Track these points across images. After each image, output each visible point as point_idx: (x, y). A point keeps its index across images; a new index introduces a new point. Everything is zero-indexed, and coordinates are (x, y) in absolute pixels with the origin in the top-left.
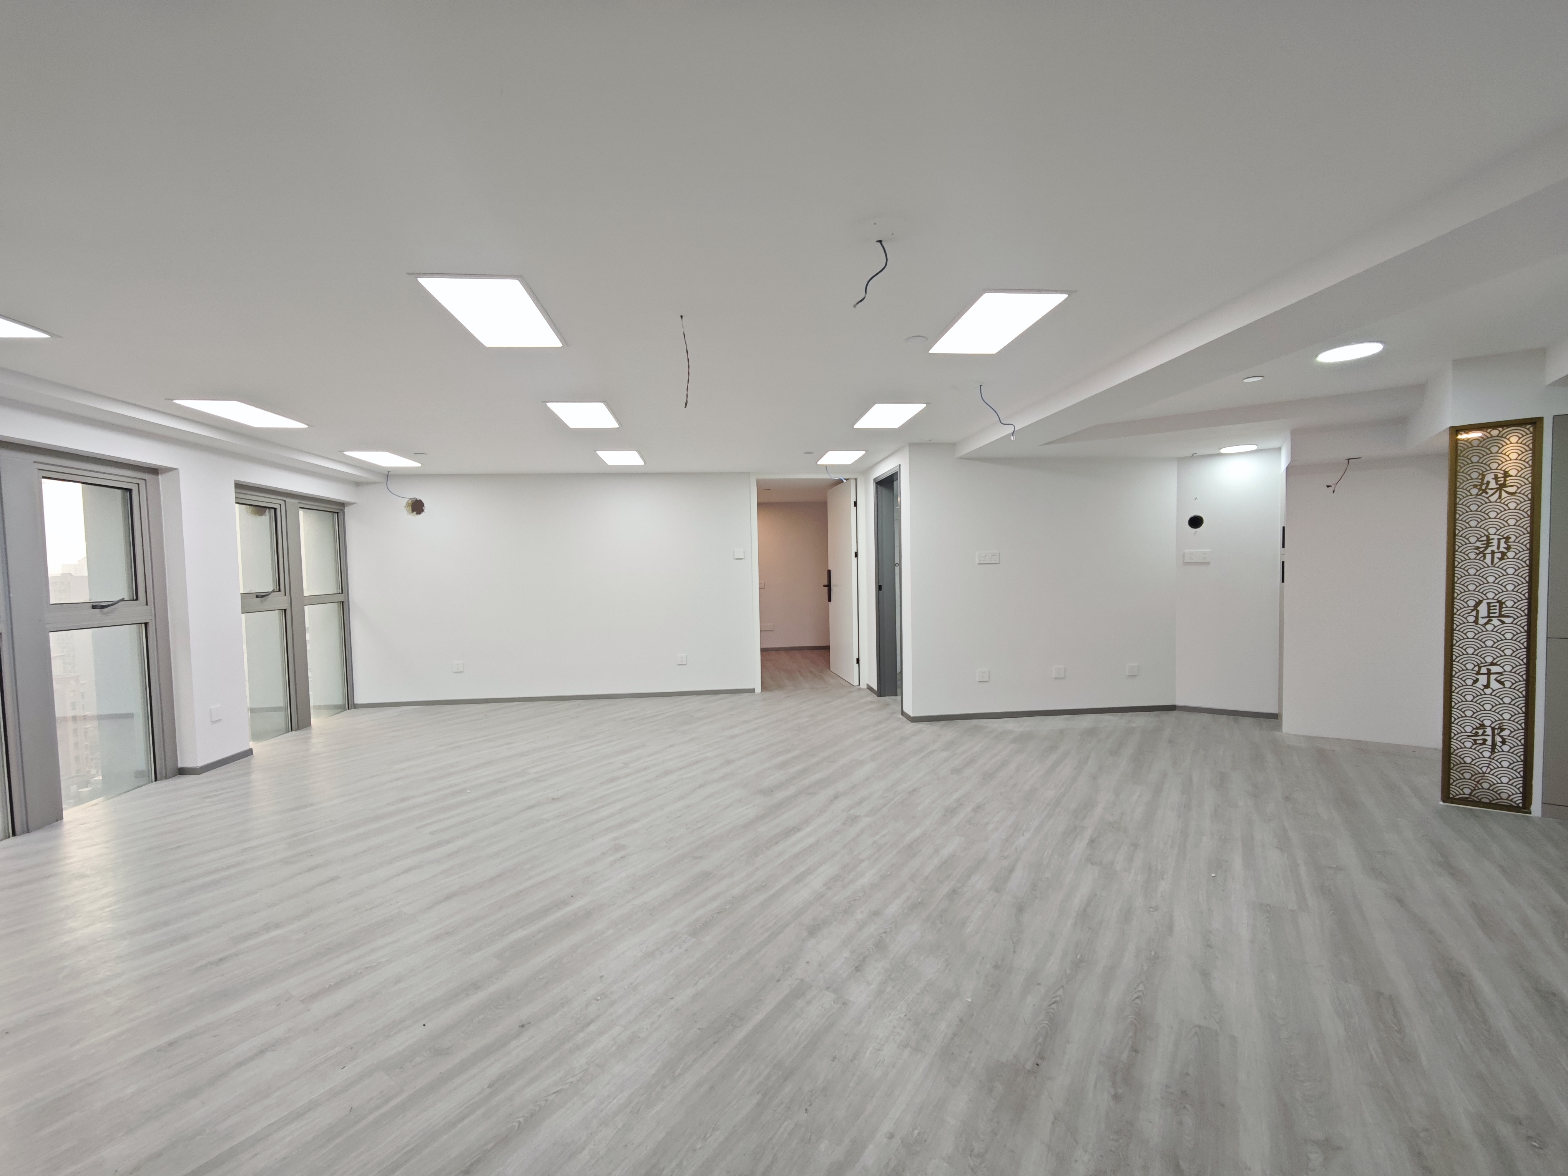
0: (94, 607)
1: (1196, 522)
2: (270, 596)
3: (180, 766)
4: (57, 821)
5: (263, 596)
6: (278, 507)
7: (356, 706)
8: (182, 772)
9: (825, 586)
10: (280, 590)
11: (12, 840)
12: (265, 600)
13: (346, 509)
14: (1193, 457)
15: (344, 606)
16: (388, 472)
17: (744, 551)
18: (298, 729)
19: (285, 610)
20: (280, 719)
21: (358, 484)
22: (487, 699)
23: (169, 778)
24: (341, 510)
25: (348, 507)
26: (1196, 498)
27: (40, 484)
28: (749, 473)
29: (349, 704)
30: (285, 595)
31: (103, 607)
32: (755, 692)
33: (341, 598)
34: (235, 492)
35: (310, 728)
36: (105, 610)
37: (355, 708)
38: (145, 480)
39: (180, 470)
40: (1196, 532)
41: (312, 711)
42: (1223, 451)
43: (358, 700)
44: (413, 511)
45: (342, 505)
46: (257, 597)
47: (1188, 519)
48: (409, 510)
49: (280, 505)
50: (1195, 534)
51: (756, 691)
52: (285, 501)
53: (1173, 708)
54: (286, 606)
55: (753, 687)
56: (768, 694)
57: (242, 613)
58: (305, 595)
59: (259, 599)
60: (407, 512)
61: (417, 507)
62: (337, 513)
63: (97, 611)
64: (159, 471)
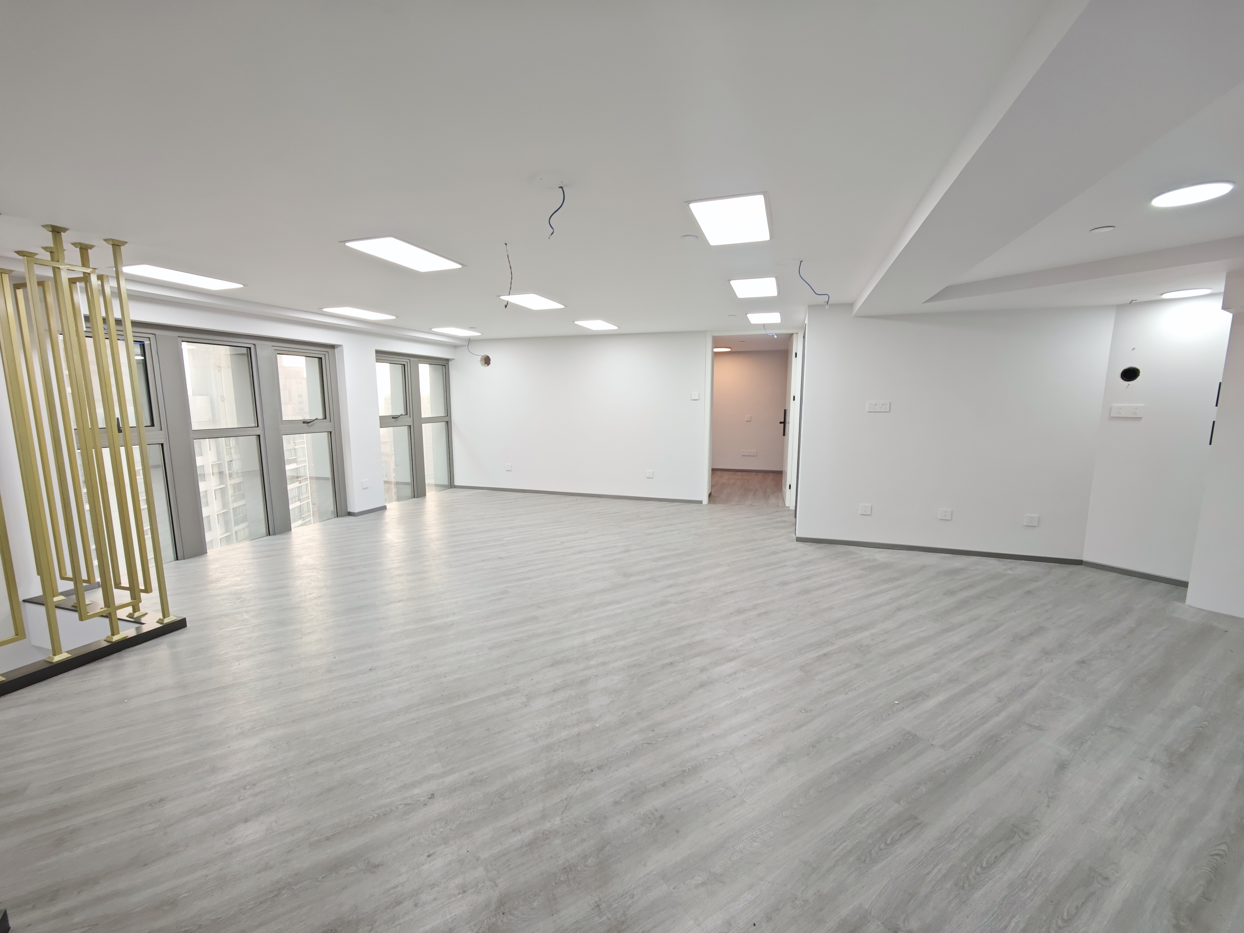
0: (304, 422)
1: (1130, 374)
2: (399, 417)
3: (349, 511)
4: (288, 531)
5: (396, 418)
6: (405, 363)
7: (455, 487)
8: (350, 514)
9: (781, 423)
10: (407, 414)
11: (269, 536)
12: (398, 420)
13: (450, 363)
14: (1132, 304)
15: (448, 424)
16: (469, 338)
17: (699, 394)
18: (418, 497)
19: (410, 426)
20: (408, 490)
21: (455, 347)
22: (524, 490)
23: (343, 517)
24: (447, 363)
25: (451, 361)
26: (1134, 348)
27: (276, 357)
28: (706, 331)
29: (451, 485)
30: (410, 417)
31: (308, 423)
32: (702, 503)
33: (447, 419)
34: (376, 356)
35: (425, 497)
36: (309, 424)
37: (455, 488)
38: (328, 352)
39: (344, 346)
40: (1129, 385)
41: (427, 487)
42: (1165, 296)
43: (457, 483)
44: (485, 363)
45: (448, 360)
46: (393, 418)
47: (1120, 373)
48: (483, 363)
49: (407, 362)
50: (1127, 387)
51: (704, 503)
52: (410, 360)
53: (1079, 563)
54: (411, 424)
55: (701, 500)
56: (712, 506)
57: (380, 428)
58: (422, 417)
59: (394, 419)
60: (481, 364)
61: (487, 361)
62: (445, 366)
63: (306, 424)
64: (335, 347)
